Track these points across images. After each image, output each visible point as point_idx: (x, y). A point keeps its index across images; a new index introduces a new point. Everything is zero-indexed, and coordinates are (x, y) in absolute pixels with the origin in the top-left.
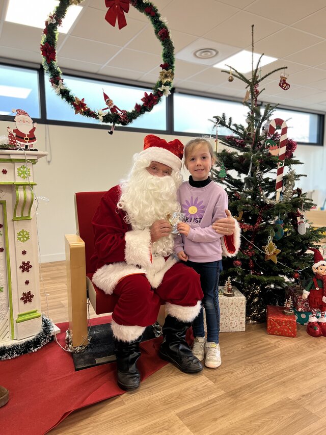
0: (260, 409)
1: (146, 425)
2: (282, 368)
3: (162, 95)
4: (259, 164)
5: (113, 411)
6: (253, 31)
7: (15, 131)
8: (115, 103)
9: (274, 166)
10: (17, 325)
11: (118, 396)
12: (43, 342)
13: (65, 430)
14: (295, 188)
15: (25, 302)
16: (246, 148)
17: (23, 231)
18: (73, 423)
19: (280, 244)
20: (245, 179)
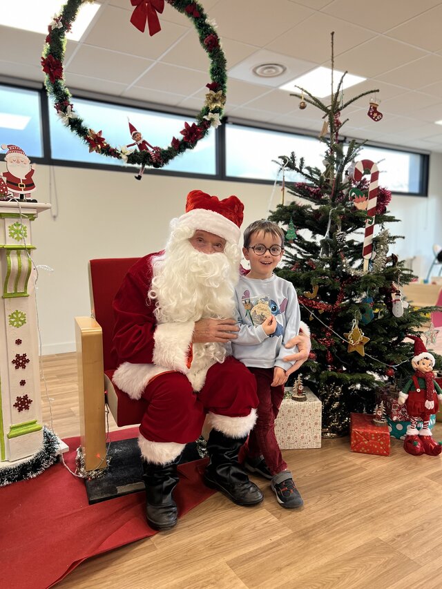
0: (341, 554)
1: (185, 577)
2: (370, 498)
3: (209, 127)
4: (340, 222)
5: (140, 558)
6: (332, 40)
7: (5, 174)
8: (145, 137)
9: (361, 225)
10: (8, 442)
11: (148, 537)
12: (45, 465)
13: (74, 585)
14: (389, 255)
15: (20, 410)
16: (323, 200)
17: (17, 313)
18: (85, 575)
19: (368, 329)
20: (322, 241)
